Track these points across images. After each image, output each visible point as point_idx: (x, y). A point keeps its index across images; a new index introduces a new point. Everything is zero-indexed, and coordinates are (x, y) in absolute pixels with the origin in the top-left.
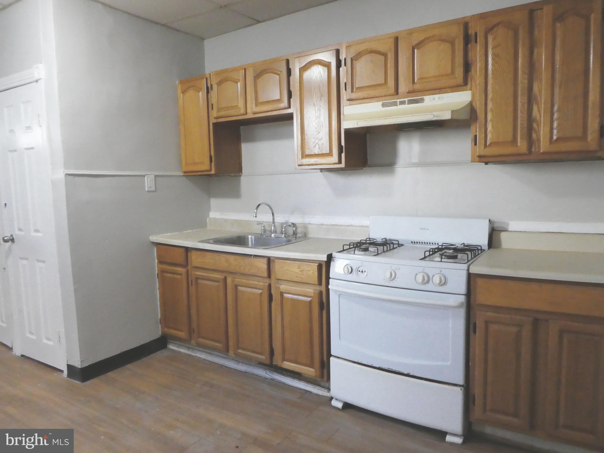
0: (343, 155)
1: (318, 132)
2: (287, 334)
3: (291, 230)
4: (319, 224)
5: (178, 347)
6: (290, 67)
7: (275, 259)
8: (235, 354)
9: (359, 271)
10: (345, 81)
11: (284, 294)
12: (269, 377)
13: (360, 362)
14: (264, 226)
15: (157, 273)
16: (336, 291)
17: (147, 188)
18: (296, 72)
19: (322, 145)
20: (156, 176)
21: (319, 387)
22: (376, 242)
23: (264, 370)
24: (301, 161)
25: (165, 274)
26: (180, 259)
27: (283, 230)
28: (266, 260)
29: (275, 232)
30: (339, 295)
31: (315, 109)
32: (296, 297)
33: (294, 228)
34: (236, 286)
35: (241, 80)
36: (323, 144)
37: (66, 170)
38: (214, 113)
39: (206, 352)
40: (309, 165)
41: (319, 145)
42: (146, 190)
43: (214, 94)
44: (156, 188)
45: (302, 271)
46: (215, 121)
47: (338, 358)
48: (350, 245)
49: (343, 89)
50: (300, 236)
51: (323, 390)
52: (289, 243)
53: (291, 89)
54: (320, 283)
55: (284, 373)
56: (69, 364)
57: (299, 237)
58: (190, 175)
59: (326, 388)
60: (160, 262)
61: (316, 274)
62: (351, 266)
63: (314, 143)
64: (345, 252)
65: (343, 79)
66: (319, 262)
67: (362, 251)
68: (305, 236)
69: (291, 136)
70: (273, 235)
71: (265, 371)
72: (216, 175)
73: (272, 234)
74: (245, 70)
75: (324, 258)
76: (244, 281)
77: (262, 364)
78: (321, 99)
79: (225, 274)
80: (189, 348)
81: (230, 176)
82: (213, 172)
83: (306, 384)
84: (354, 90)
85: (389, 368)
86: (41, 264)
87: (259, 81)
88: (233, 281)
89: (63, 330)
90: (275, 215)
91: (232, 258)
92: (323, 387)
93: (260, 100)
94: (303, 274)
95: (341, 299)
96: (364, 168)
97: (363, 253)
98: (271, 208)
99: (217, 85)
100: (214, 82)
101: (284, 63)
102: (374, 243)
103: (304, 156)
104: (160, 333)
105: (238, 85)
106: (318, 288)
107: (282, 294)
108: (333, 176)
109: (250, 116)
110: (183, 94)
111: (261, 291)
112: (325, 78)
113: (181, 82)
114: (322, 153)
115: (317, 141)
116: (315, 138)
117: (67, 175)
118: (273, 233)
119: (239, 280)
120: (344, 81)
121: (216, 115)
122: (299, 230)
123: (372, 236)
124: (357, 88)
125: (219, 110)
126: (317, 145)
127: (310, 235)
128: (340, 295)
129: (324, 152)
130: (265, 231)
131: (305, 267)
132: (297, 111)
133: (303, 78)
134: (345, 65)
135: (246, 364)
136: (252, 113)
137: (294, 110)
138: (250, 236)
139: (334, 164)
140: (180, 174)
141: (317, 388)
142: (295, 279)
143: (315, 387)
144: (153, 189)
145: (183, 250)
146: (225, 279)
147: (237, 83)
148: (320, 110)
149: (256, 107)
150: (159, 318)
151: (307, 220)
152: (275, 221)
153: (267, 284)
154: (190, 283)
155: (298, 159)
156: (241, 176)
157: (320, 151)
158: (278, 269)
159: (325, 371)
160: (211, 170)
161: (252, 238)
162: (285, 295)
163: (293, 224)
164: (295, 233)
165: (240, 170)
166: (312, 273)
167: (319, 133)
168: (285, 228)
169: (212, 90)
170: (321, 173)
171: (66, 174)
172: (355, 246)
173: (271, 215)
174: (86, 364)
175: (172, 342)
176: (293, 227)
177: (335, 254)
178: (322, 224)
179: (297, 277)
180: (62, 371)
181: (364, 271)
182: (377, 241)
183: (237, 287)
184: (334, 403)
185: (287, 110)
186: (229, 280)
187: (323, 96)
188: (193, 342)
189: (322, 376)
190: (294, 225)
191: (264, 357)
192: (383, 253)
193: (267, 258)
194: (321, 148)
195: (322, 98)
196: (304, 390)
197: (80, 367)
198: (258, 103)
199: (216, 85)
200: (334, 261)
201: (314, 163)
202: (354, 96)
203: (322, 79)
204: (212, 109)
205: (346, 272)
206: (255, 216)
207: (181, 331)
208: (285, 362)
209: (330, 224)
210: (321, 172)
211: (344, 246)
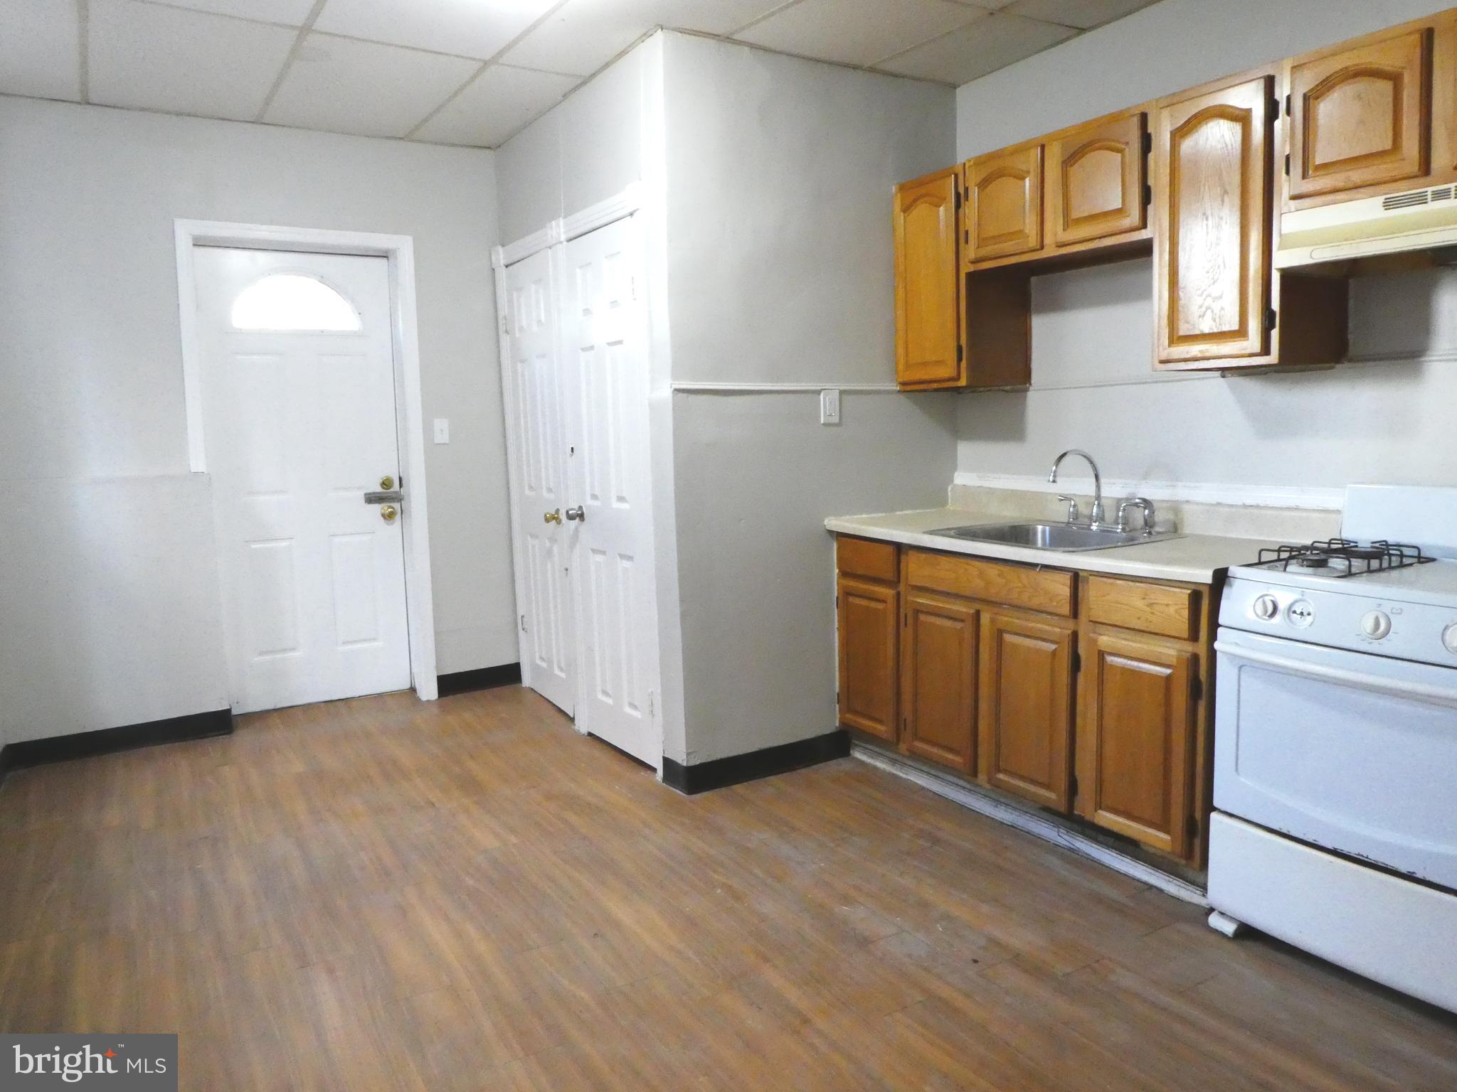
0: (1275, 334)
1: (1212, 281)
2: (1110, 749)
3: (1139, 516)
4: (1213, 502)
5: (873, 758)
6: (1149, 131)
7: (1090, 575)
8: (989, 781)
9: (1294, 612)
10: (1287, 153)
11: (1105, 655)
12: (1067, 844)
13: (1284, 831)
14: (1075, 506)
15: (836, 595)
16: (1232, 657)
17: (824, 416)
18: (1162, 140)
19: (1220, 311)
20: (842, 393)
21: (1181, 880)
22: (1353, 549)
23: (1054, 826)
24: (1166, 351)
25: (851, 599)
26: (884, 568)
27: (1121, 514)
28: (1069, 577)
29: (1101, 518)
30: (1240, 667)
31: (1207, 225)
32: (1135, 664)
33: (1147, 512)
34: (1000, 632)
35: (1032, 174)
36: (1222, 309)
37: (676, 382)
38: (970, 252)
39: (928, 773)
40: (1186, 360)
41: (1212, 312)
42: (822, 422)
43: (971, 210)
44: (840, 419)
45: (1150, 605)
46: (971, 268)
47: (1231, 815)
48: (1279, 551)
49: (1282, 172)
50: (1160, 530)
51: (1191, 888)
52: (1132, 543)
53: (1151, 182)
54: (1194, 636)
55: (1101, 838)
56: (666, 756)
57: (1159, 533)
58: (915, 389)
59: (1198, 886)
60: (844, 574)
61: (1185, 613)
62: (1273, 599)
63: (1201, 307)
64: (1264, 566)
65: (1282, 147)
66: (1193, 587)
67: (1307, 566)
68: (1175, 529)
69: (1146, 293)
70: (1094, 527)
71: (1056, 829)
72: (971, 388)
73: (1094, 524)
74: (1043, 147)
75: (1206, 576)
76: (1016, 621)
77: (1048, 812)
78: (1223, 201)
79: (977, 606)
80: (894, 762)
81: (1004, 391)
82: (963, 382)
83: (1151, 871)
84: (1310, 172)
85: (1359, 855)
86: (626, 564)
87: (1074, 171)
88: (993, 621)
89: (659, 691)
90: (1102, 480)
91: (992, 570)
92: (1193, 883)
93: (1077, 212)
94: (1152, 613)
95: (1243, 676)
96: (1338, 366)
97: (1311, 570)
98: (1091, 462)
99: (979, 188)
100: (972, 181)
101: (1135, 123)
102: (1347, 550)
103: (1176, 338)
104: (837, 724)
105: (1025, 183)
106: (1189, 648)
107: (1101, 655)
108: (1252, 387)
109: (1050, 252)
110: (904, 214)
111: (1054, 647)
112: (1234, 150)
113: (902, 188)
114: (1220, 331)
115: (1209, 302)
116: (1205, 293)
117: (678, 391)
118: (1095, 522)
119: (1008, 619)
120: (1284, 152)
121: (973, 255)
122: (1160, 516)
123: (1348, 535)
124: (1318, 168)
125: (982, 242)
126: (1209, 311)
127: (1187, 530)
128: (1243, 668)
129: (1226, 328)
130: (1076, 515)
131: (1158, 594)
132: (1161, 235)
133: (1179, 154)
134: (1288, 112)
135: (1015, 809)
136: (1054, 246)
137: (1156, 231)
138: (1040, 528)
139: (1251, 355)
140: (892, 388)
141: (1175, 881)
142: (1135, 624)
143: (1171, 880)
144: (836, 420)
145: (890, 549)
146: (978, 613)
147: (1023, 179)
148: (1218, 226)
149: (1064, 230)
150: (837, 690)
151: (1182, 492)
152: (1102, 495)
153: (1069, 632)
154: (902, 620)
155: (1161, 349)
156: (1027, 390)
157: (1216, 326)
158: (1096, 600)
159: (1197, 842)
160: (958, 378)
161: (1044, 532)
162: (1109, 659)
163: (1145, 500)
164: (1149, 524)
165: (1026, 376)
166: (1176, 611)
167: (1214, 283)
168: (1124, 510)
169: (967, 200)
170: (1222, 379)
171: (676, 390)
172: (1294, 553)
173: (1094, 480)
174: (696, 761)
175: (860, 746)
176: (1145, 508)
177: (1234, 570)
178: (1219, 504)
179: (1139, 618)
180: (654, 770)
181: (1305, 614)
182: (1357, 546)
183: (1001, 635)
184: (1214, 921)
185: (1137, 232)
186: (985, 619)
187: (1227, 193)
188: (903, 747)
189: (1189, 855)
190: (1147, 503)
191: (1053, 796)
192: (1365, 575)
193: (1070, 574)
194: (1217, 320)
195: (1226, 197)
196: (1145, 883)
197: (685, 764)
198: (1069, 221)
199: (976, 188)
200: (1231, 585)
201: (1199, 355)
202: (1308, 186)
203: (1226, 151)
204: (967, 242)
205: (1260, 612)
206: (1051, 479)
207: (880, 722)
208: (1100, 812)
209: (1240, 503)
210: (1223, 377)
211: (1263, 552)
